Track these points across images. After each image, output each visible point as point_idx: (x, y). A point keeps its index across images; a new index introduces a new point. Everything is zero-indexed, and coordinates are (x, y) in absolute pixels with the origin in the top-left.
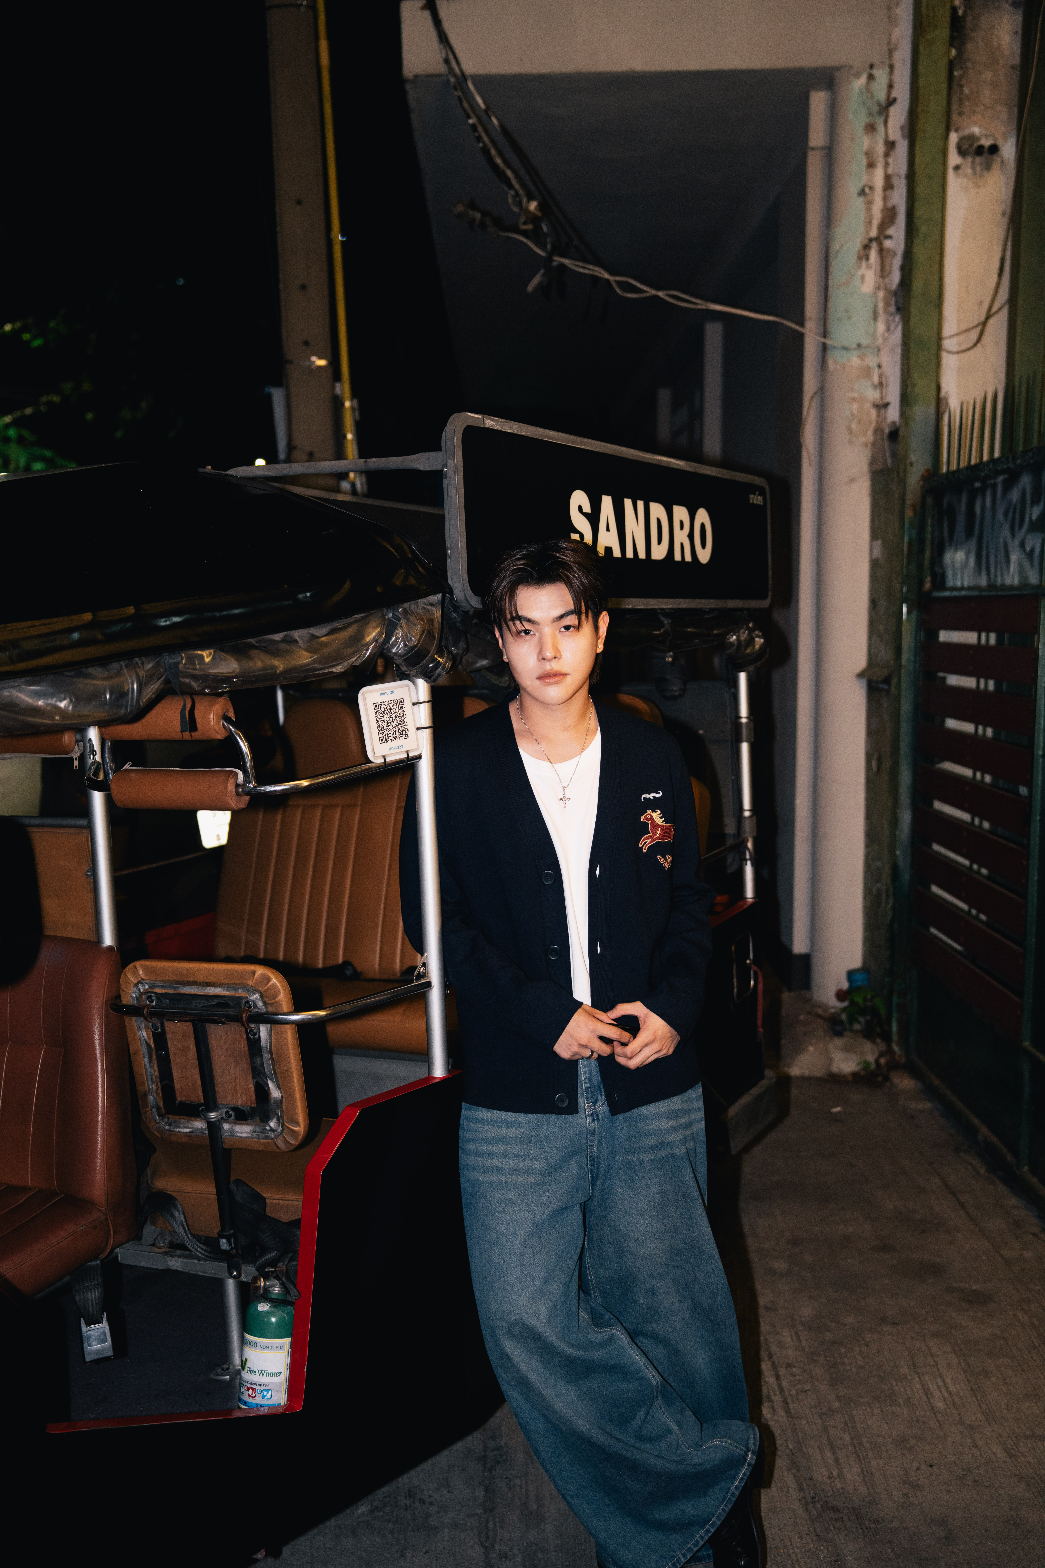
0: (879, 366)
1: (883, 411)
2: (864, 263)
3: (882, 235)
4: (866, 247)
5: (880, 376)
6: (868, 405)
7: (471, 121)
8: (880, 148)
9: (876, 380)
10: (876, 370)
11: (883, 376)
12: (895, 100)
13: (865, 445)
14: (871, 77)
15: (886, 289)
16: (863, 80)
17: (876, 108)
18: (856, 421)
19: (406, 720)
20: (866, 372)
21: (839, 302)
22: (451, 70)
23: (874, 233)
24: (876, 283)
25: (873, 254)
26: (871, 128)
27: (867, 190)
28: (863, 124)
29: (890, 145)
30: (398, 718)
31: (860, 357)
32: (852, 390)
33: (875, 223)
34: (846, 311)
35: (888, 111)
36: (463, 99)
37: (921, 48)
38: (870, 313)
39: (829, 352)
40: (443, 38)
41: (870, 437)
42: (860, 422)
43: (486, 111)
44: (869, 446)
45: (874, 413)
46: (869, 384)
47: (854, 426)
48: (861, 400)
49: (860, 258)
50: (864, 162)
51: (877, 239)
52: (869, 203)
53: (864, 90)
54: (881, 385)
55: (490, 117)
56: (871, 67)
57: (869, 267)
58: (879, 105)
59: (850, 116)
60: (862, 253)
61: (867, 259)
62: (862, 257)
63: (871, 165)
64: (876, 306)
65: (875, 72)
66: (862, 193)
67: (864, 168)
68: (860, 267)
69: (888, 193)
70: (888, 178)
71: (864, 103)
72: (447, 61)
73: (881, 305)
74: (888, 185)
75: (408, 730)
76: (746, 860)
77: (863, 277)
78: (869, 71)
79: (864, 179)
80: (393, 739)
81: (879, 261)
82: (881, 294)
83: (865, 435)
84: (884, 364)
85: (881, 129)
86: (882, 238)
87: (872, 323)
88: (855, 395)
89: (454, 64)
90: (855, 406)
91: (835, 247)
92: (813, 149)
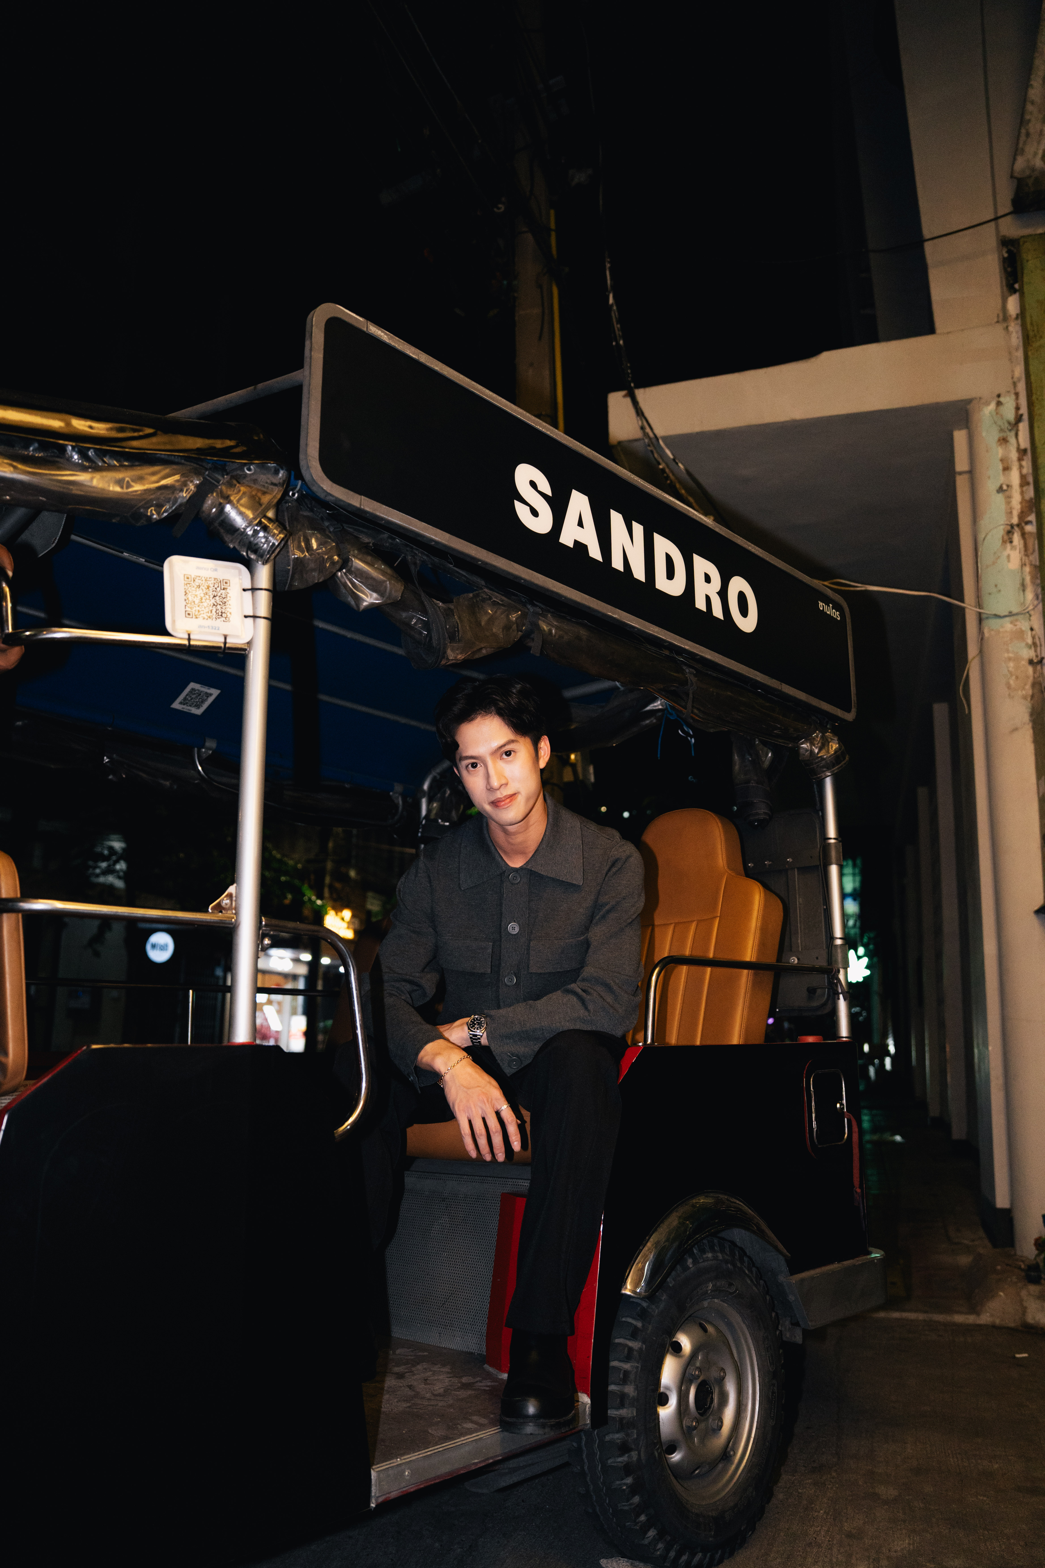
0: (1032, 629)
1: (1039, 667)
2: (1008, 545)
3: (1023, 521)
4: (1010, 532)
5: (1033, 638)
6: (1024, 663)
7: (661, 467)
8: (1014, 455)
9: (1030, 641)
10: (1029, 632)
11: (1037, 637)
12: (1022, 415)
13: (1025, 698)
14: (999, 404)
15: (1031, 565)
16: (993, 406)
17: (1006, 425)
18: (1014, 677)
19: (230, 602)
20: (1020, 634)
21: (989, 579)
22: (646, 435)
23: (1015, 520)
24: (1021, 559)
25: (1017, 538)
26: (1004, 441)
27: (1005, 487)
28: (996, 438)
29: (1022, 452)
30: (217, 598)
31: (1011, 623)
32: (1008, 651)
33: (1016, 513)
34: (996, 586)
35: (1018, 426)
36: (655, 451)
37: (1030, 353)
38: (1018, 585)
39: (985, 623)
40: (639, 413)
41: (1028, 690)
42: (1017, 678)
43: (674, 460)
44: (1029, 699)
45: (1030, 669)
46: (1023, 644)
47: (1012, 682)
48: (1017, 659)
49: (1004, 542)
50: (1001, 467)
51: (1018, 525)
52: (1009, 498)
53: (995, 414)
54: (1034, 644)
55: (677, 464)
56: (999, 396)
57: (1013, 548)
58: (1009, 423)
59: (984, 434)
60: (1006, 538)
61: (1011, 542)
62: (1006, 541)
63: (1006, 469)
64: (1023, 580)
65: (1002, 399)
66: (1000, 490)
67: (1001, 472)
68: (1005, 549)
69: (1025, 488)
70: (1023, 477)
71: (995, 423)
72: (642, 428)
73: (1028, 579)
74: (1024, 483)
75: (230, 613)
76: (838, 994)
77: (1008, 556)
78: (997, 399)
79: (1001, 479)
80: (206, 617)
81: (1022, 542)
82: (1027, 569)
83: (1024, 688)
84: (1036, 627)
85: (1013, 440)
86: (1023, 524)
87: (1022, 593)
88: (1011, 655)
89: (648, 430)
90: (1011, 664)
91: (981, 536)
92: (961, 473)
